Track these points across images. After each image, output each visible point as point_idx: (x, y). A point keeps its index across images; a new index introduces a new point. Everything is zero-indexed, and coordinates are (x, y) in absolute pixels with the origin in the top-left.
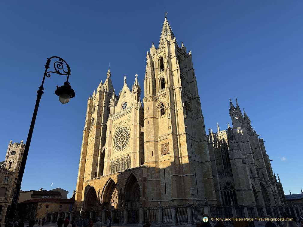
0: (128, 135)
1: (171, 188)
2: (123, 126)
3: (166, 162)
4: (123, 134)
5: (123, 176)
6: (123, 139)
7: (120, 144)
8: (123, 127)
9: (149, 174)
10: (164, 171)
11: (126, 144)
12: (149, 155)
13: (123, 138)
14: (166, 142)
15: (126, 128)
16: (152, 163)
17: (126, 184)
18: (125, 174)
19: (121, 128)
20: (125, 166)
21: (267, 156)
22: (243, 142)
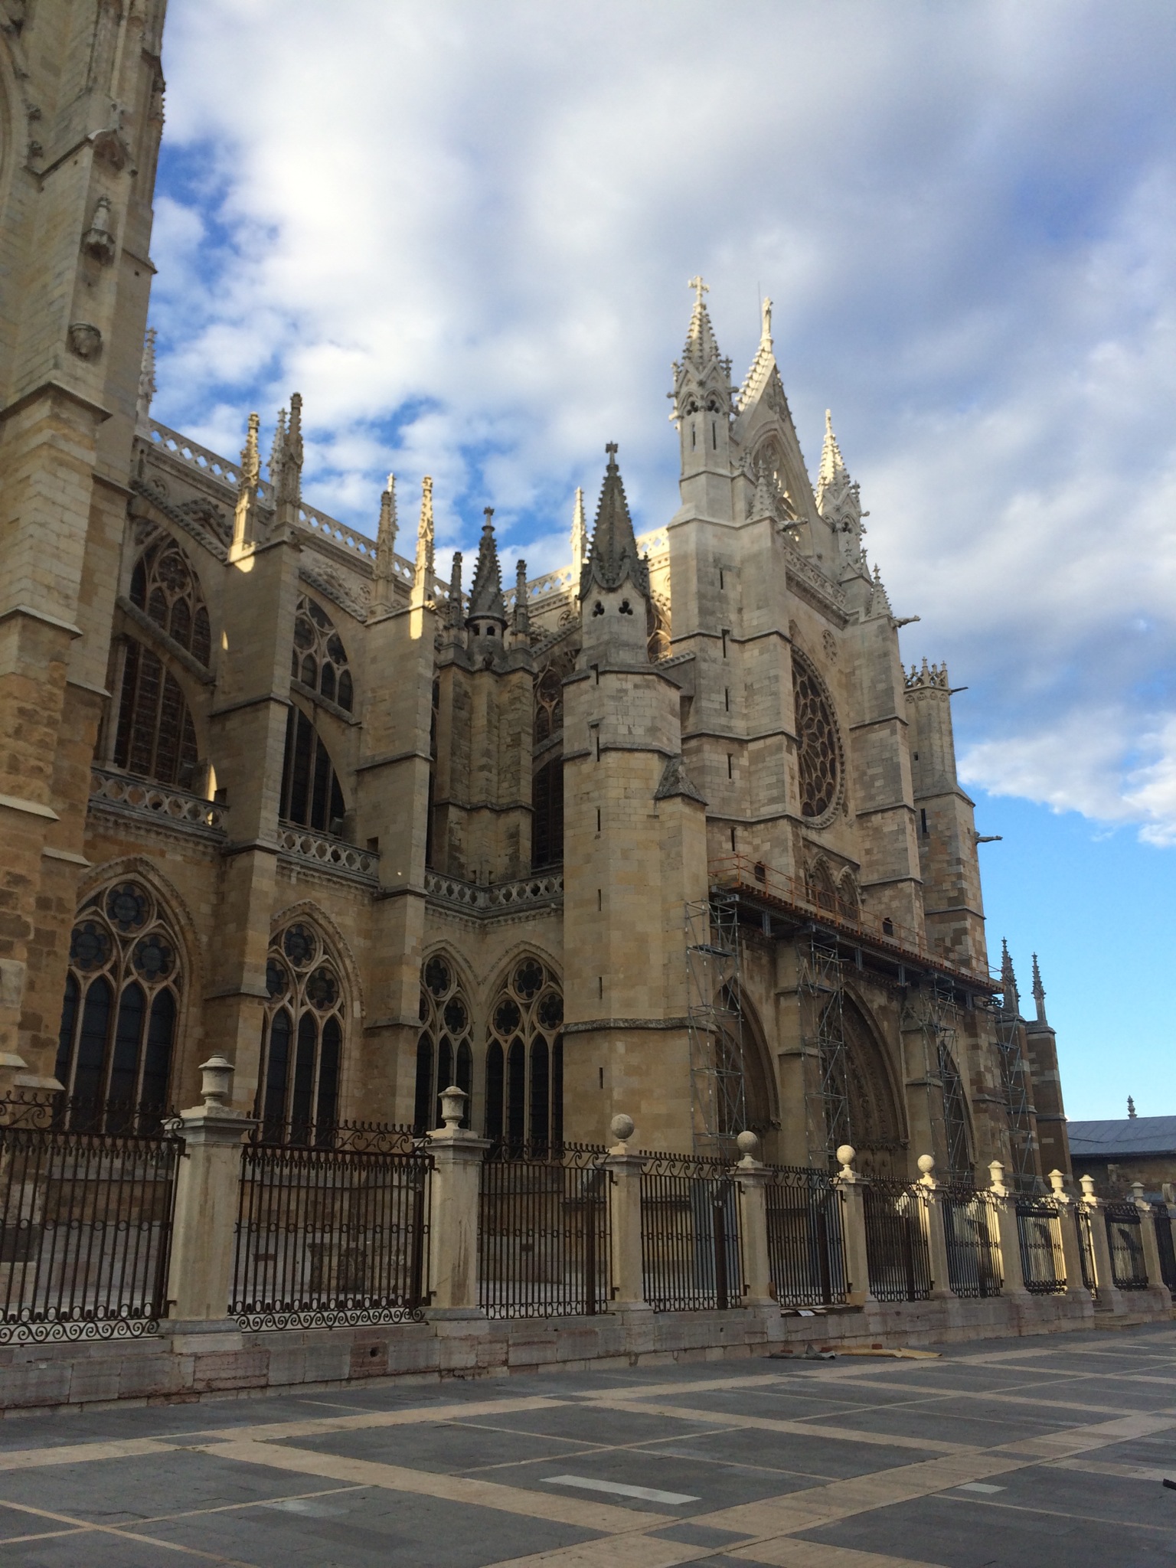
21: (958, 802)
22: (736, 634)
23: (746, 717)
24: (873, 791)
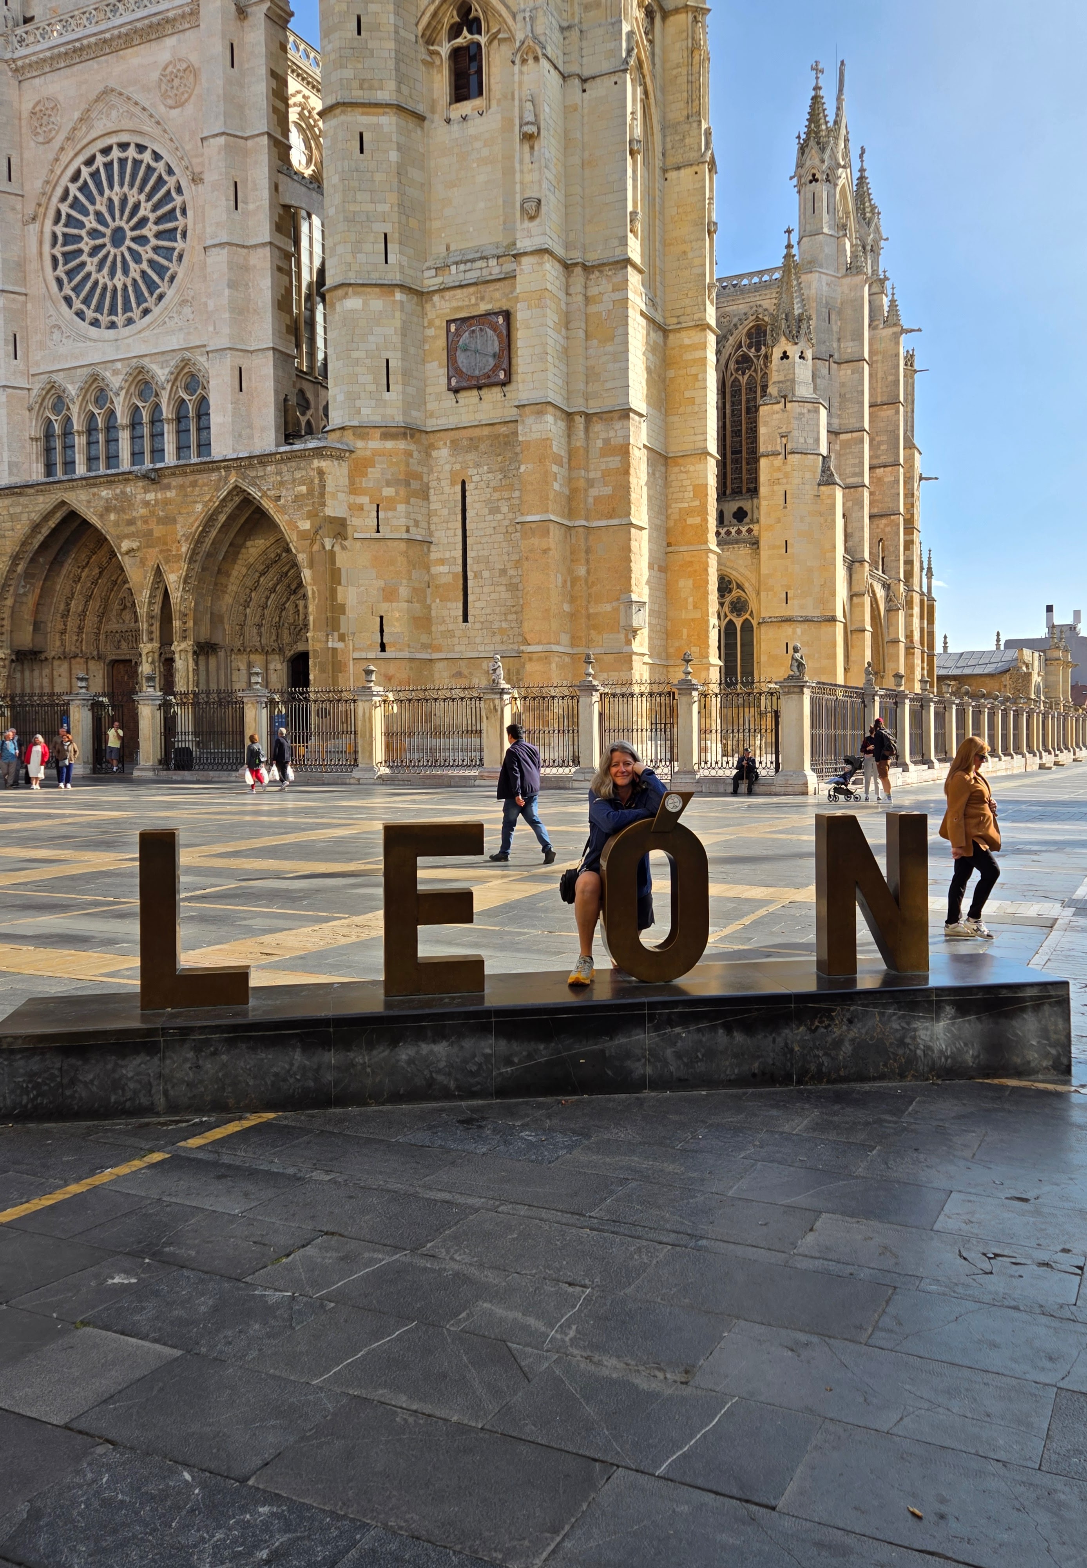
0: (170, 215)
1: (503, 588)
2: (124, 138)
3: (480, 439)
4: (124, 201)
5: (166, 502)
6: (128, 242)
7: (103, 277)
8: (124, 146)
9: (365, 500)
10: (459, 488)
11: (155, 277)
12: (361, 379)
13: (129, 234)
14: (484, 307)
15: (147, 157)
16: (386, 436)
17: (194, 552)
18: (182, 487)
19: (106, 151)
20: (157, 436)
21: (916, 454)
22: (836, 356)
23: (839, 417)
24: (879, 452)
